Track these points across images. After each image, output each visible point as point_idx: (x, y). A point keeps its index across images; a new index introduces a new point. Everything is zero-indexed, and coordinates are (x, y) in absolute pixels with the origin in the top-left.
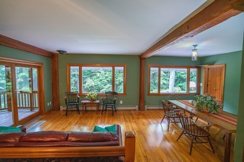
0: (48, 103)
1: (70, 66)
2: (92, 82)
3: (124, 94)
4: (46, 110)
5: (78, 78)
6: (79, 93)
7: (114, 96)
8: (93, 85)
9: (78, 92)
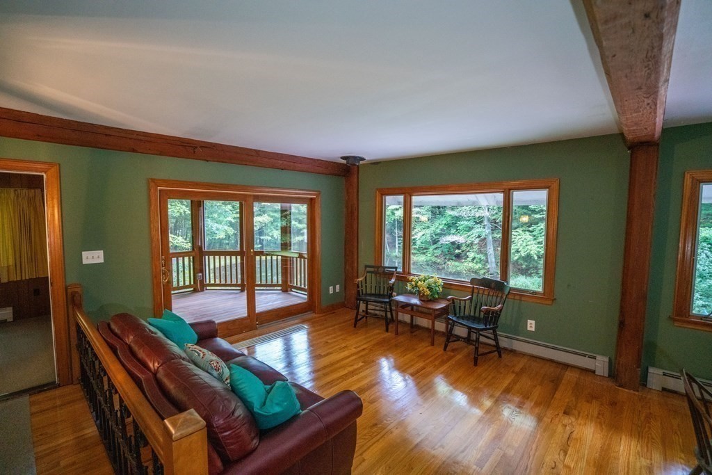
0: (331, 288)
1: (382, 195)
2: (533, 242)
3: (544, 294)
4: (324, 304)
5: (489, 228)
6: (400, 270)
7: (497, 297)
8: (532, 252)
9: (396, 268)
